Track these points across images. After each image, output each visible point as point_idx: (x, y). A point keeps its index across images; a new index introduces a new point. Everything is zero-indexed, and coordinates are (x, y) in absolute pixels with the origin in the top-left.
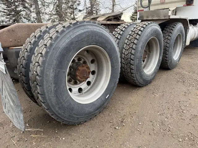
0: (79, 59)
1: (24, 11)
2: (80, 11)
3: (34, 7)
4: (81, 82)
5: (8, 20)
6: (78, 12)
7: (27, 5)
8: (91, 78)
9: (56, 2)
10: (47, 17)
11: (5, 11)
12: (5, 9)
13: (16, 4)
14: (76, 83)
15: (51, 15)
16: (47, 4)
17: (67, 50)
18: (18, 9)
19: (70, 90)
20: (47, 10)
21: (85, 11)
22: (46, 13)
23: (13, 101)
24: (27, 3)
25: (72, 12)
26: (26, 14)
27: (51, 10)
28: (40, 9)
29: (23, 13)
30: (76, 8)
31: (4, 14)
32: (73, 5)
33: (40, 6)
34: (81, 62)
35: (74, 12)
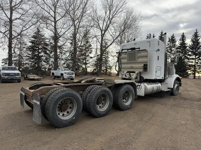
0: (64, 102)
1: (44, 56)
2: (91, 58)
3: (53, 53)
4: (64, 111)
5: (30, 63)
6: (89, 59)
7: (48, 52)
8: (69, 110)
9: (72, 51)
10: (63, 62)
11: (30, 56)
12: (30, 55)
13: (40, 51)
14: (62, 111)
15: (67, 60)
16: (64, 52)
17: (58, 99)
18: (40, 55)
19: (59, 114)
20: (64, 57)
21: (96, 58)
22: (62, 59)
23: (39, 114)
24: (49, 50)
25: (84, 58)
26: (46, 59)
27: (67, 57)
28: (58, 56)
29: (44, 58)
30: (88, 55)
31: (28, 58)
32: (86, 53)
33: (58, 54)
34: (65, 103)
35: (86, 58)
